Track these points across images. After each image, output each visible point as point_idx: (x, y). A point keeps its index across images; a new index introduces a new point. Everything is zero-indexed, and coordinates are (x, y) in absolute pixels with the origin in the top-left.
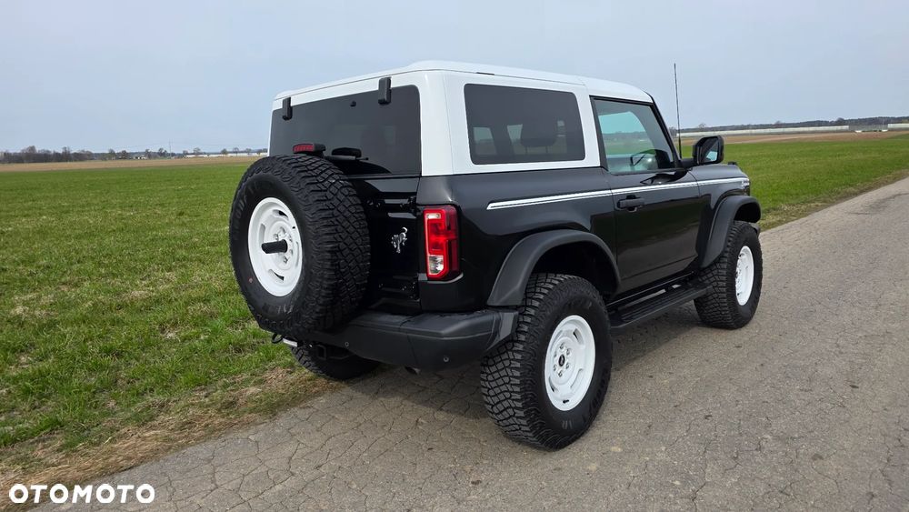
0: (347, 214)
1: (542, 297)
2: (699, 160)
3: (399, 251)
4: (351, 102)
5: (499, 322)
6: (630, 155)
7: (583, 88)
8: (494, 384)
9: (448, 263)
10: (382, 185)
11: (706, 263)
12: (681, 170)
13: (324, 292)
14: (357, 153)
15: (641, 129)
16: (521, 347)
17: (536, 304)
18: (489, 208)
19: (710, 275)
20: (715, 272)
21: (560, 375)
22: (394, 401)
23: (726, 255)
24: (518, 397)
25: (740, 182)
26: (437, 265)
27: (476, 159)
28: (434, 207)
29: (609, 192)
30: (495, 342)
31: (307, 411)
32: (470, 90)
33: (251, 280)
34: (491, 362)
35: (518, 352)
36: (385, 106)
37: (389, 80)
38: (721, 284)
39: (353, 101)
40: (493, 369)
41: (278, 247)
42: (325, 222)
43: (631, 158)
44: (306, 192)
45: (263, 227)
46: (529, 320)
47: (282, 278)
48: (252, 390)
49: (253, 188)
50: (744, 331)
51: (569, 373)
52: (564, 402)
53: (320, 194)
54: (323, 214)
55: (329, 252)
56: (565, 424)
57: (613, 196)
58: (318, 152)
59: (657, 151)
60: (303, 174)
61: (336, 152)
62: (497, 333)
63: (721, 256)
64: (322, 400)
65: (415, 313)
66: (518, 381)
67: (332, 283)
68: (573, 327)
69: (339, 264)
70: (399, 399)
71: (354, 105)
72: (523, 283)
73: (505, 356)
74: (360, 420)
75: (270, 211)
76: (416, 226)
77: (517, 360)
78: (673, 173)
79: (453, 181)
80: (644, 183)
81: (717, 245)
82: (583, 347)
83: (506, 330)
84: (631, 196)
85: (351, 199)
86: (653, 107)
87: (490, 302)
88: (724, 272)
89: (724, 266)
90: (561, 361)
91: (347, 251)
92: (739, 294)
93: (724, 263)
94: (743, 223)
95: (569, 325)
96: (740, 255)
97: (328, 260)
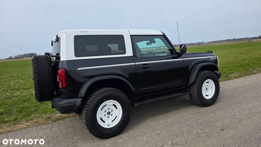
0: (44, 71)
3: (58, 81)
5: (77, 102)
6: (163, 51)
7: (127, 33)
9: (62, 85)
11: (188, 85)
12: (179, 55)
18: (78, 69)
19: (192, 89)
20: (193, 88)
21: (108, 117)
23: (197, 82)
25: (210, 58)
27: (76, 55)
29: (135, 63)
30: (76, 107)
32: (75, 37)
38: (195, 92)
39: (55, 41)
43: (164, 52)
50: (207, 108)
51: (112, 118)
52: (109, 125)
55: (37, 81)
57: (136, 65)
59: (169, 49)
62: (76, 105)
63: (194, 83)
68: (112, 103)
69: (40, 84)
72: (85, 91)
78: (176, 56)
80: (167, 59)
82: (117, 110)
83: (78, 104)
84: (145, 64)
86: (164, 36)
87: (78, 96)
88: (196, 88)
89: (196, 86)
90: (109, 113)
91: (43, 81)
92: (206, 95)
93: (196, 85)
94: (207, 71)
95: (110, 103)
96: (208, 82)
97: (37, 83)
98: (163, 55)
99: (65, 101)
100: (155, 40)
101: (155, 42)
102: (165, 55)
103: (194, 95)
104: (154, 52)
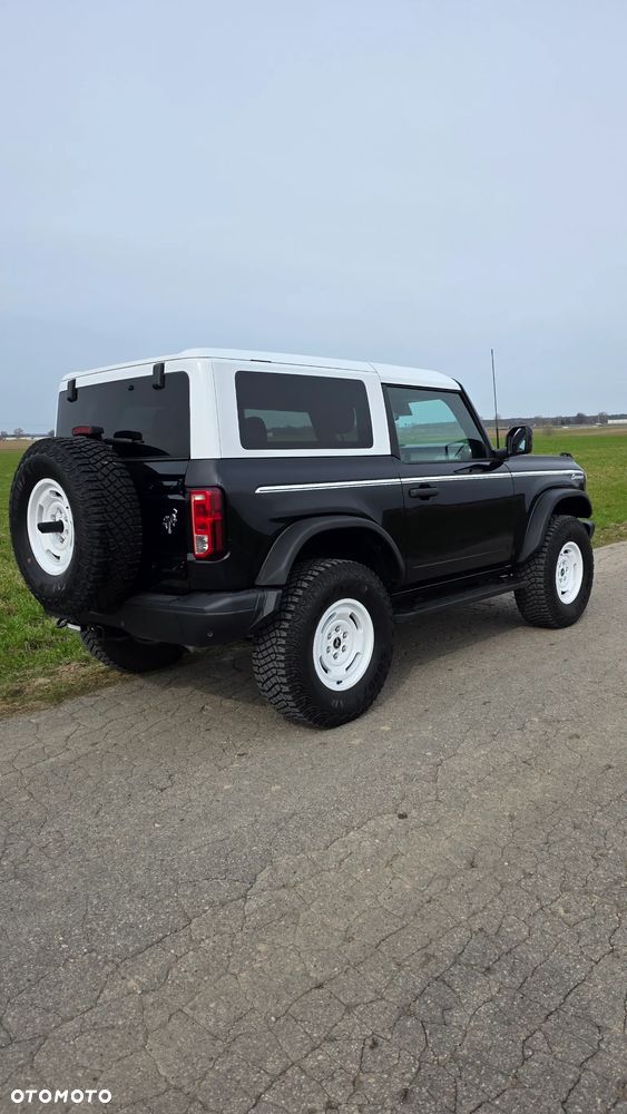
0: (118, 494)
1: (312, 578)
2: (512, 451)
3: (170, 531)
4: (128, 385)
5: (263, 600)
6: (445, 445)
7: (373, 375)
8: (263, 662)
9: (212, 542)
10: (160, 468)
11: (522, 558)
12: (497, 461)
13: (93, 570)
14: (136, 436)
15: (452, 418)
16: (286, 625)
17: (305, 585)
18: (258, 491)
20: (533, 568)
21: (335, 657)
22: (184, 691)
23: (546, 550)
24: (283, 672)
25: (570, 475)
26: (202, 544)
27: (246, 444)
28: (200, 489)
29: (399, 480)
30: (261, 617)
31: (93, 699)
32: (242, 378)
33: (29, 560)
34: (261, 641)
35: (284, 630)
36: (160, 391)
37: (162, 366)
38: (539, 580)
39: (131, 385)
40: (263, 647)
41: (55, 527)
42: (95, 502)
43: (446, 448)
44: (77, 473)
45: (41, 508)
46: (296, 600)
47: (58, 558)
48: (41, 680)
49: (30, 467)
50: (567, 630)
51: (345, 657)
52: (338, 683)
53: (92, 475)
54: (93, 494)
55: (98, 530)
56: (335, 703)
57: (402, 485)
58: (96, 434)
59: (469, 440)
60: (75, 456)
61: (117, 435)
62: (261, 610)
63: (538, 551)
64: (112, 690)
65: (186, 592)
66: (283, 658)
67: (100, 560)
68: (349, 611)
69: (108, 543)
70: (190, 689)
71: (131, 388)
72: (288, 564)
73: (273, 634)
74: (145, 706)
75: (47, 492)
76: (184, 507)
77: (284, 638)
78: (488, 464)
79: (223, 464)
80: (456, 473)
81: (534, 539)
82: (361, 631)
83: (269, 607)
84: (423, 486)
85: (122, 480)
86: (462, 394)
87: (257, 583)
88: (542, 568)
89: (543, 561)
90: (337, 643)
91: (117, 530)
92: (563, 593)
93: (542, 558)
94: (567, 517)
95: (344, 607)
96: (566, 552)
97: (98, 538)
98: (443, 458)
99: (224, 597)
100: (412, 405)
101: (409, 413)
102: (452, 457)
103: (534, 592)
104: (408, 446)
